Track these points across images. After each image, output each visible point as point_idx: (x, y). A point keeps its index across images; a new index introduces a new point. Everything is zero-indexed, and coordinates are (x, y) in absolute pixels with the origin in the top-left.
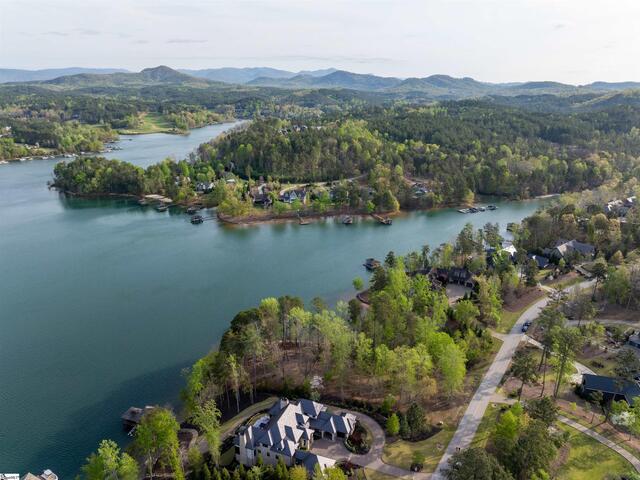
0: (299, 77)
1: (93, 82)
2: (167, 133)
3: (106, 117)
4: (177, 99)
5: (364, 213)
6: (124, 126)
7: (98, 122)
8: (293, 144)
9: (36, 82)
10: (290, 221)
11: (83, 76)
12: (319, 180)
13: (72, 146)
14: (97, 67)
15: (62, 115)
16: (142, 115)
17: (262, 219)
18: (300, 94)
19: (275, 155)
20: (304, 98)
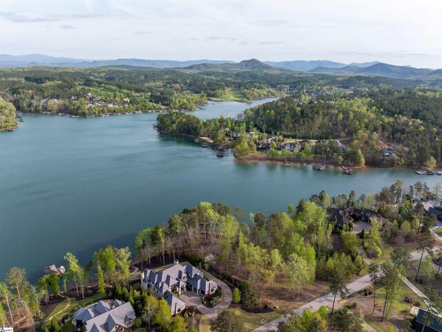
0: (348, 68)
1: (209, 68)
2: (238, 101)
3: (205, 90)
4: (254, 81)
5: (336, 164)
6: (214, 96)
7: (200, 93)
8: (302, 112)
9: (180, 68)
10: (280, 163)
11: (205, 65)
12: (313, 138)
13: (177, 106)
14: (216, 60)
15: (182, 88)
16: (228, 89)
17: (260, 159)
18: (340, 79)
19: (288, 119)
20: (343, 82)
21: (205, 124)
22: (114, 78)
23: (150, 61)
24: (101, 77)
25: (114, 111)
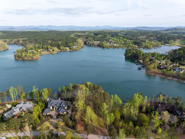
9: (162, 30)
15: (154, 39)
16: (178, 40)
21: (143, 55)
22: (127, 34)
23: (150, 28)
24: (123, 34)
25: (116, 47)
